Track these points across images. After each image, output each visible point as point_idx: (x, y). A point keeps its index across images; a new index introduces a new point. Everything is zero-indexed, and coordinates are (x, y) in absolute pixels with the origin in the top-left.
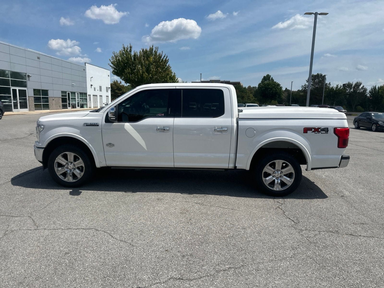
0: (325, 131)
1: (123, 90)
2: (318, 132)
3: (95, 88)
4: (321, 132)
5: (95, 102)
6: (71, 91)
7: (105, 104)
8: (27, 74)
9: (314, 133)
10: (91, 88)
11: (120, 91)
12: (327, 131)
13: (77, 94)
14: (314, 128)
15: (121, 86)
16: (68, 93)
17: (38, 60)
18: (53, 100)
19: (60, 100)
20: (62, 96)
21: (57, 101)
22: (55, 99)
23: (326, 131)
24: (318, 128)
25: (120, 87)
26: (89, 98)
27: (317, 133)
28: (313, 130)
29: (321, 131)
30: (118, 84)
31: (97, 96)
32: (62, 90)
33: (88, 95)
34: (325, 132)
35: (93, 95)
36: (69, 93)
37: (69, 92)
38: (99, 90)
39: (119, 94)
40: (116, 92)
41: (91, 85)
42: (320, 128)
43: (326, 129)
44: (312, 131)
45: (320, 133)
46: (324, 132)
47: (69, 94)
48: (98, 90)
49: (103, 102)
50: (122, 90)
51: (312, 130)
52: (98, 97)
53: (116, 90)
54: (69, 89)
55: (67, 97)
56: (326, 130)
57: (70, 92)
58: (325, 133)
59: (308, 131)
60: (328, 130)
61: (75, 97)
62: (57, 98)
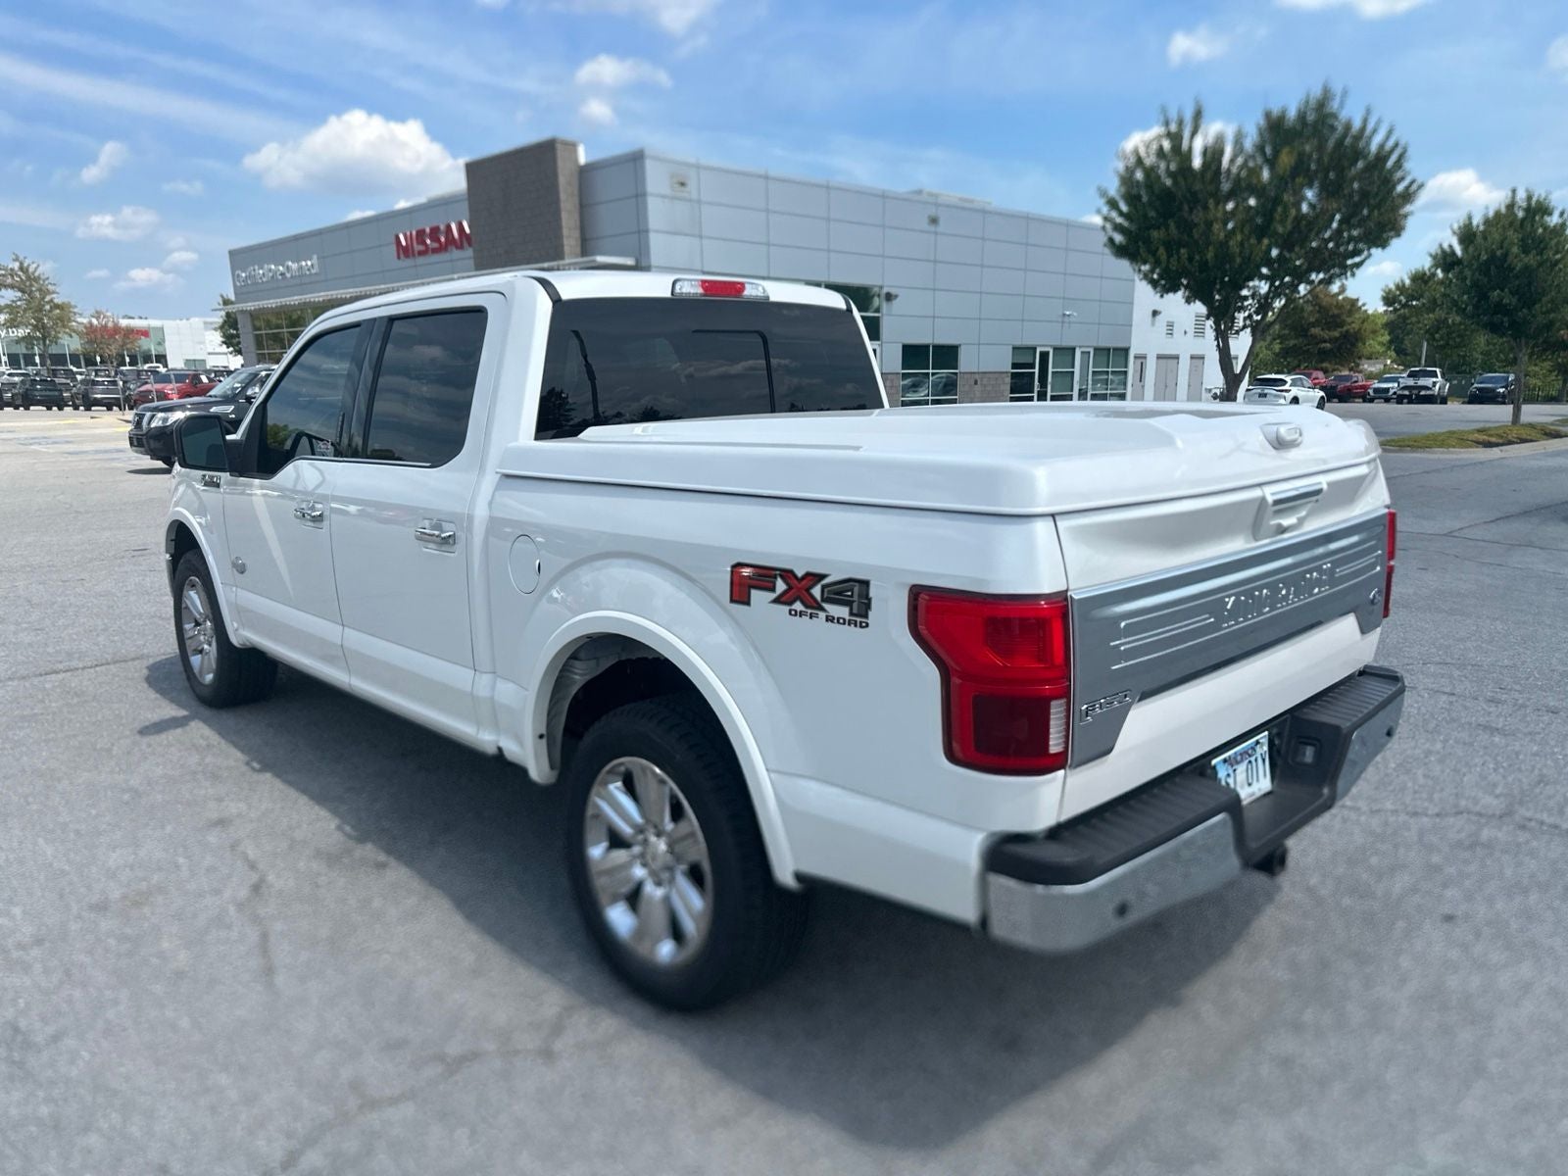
0: (848, 603)
1: (1350, 324)
2: (807, 606)
3: (1170, 325)
4: (826, 606)
5: (1166, 386)
6: (1058, 343)
7: (1214, 391)
8: (885, 290)
9: (786, 608)
10: (1153, 324)
11: (1335, 330)
12: (860, 603)
13: (1082, 353)
14: (787, 574)
15: (1339, 306)
16: (1042, 354)
17: (932, 228)
18: (976, 383)
19: (1004, 384)
20: (1014, 366)
21: (989, 388)
22: (985, 381)
23: (855, 605)
24: (808, 575)
25: (1336, 312)
26: (1135, 371)
27: (801, 614)
28: (781, 586)
29: (823, 600)
30: (1328, 299)
31: (1177, 357)
32: (1018, 343)
33: (1135, 357)
34: (851, 614)
35: (1159, 357)
36: (1048, 353)
37: (1046, 349)
38: (1191, 331)
39: (1323, 345)
40: (1314, 337)
41: (1155, 313)
42: (823, 577)
43: (856, 590)
44: (773, 596)
45: (822, 615)
46: (842, 612)
47: (1044, 356)
48: (1185, 333)
49: (1204, 386)
50: (1341, 325)
51: (773, 589)
52: (1185, 364)
53: (1313, 325)
54: (1044, 339)
55: (1037, 370)
56: (856, 598)
57: (1051, 346)
58: (847, 618)
59: (755, 593)
60: (870, 600)
61: (1073, 367)
62: (991, 375)
